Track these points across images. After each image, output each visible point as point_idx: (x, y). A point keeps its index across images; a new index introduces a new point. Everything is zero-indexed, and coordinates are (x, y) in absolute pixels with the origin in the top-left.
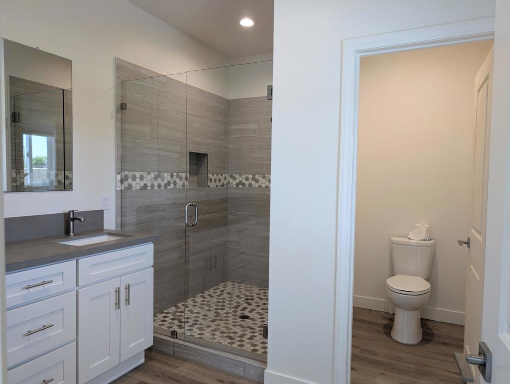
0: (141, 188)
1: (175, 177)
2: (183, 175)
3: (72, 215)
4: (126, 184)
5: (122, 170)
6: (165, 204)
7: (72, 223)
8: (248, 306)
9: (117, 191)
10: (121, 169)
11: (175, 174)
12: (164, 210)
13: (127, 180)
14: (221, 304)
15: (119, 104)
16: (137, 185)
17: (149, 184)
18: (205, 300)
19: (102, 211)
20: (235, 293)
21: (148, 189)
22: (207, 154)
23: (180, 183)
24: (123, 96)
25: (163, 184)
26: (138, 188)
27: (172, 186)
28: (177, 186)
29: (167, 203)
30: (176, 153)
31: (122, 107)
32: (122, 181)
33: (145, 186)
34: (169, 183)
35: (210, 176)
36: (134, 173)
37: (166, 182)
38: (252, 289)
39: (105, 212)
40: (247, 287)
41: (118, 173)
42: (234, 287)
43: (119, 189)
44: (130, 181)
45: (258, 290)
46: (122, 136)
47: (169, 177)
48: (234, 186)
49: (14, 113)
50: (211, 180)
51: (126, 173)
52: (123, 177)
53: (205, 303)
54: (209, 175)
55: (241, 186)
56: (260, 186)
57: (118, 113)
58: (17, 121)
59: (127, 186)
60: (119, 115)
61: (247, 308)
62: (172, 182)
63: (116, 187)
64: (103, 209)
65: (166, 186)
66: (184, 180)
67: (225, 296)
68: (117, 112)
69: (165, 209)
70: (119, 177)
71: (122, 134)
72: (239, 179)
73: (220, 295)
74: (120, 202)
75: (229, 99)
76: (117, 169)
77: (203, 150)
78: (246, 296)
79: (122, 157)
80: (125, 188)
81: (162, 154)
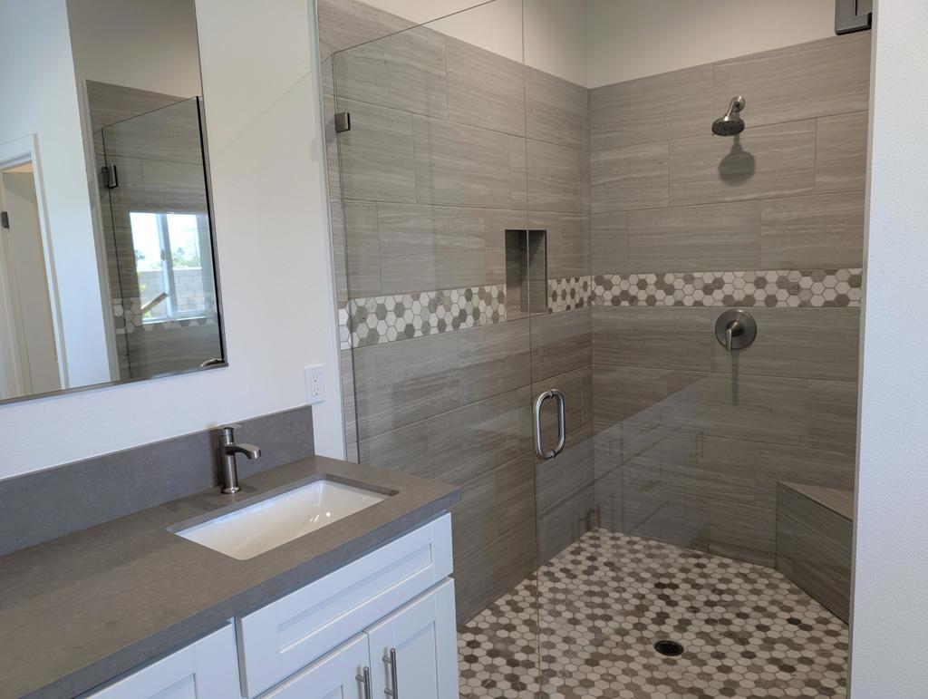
0: (400, 337)
1: (475, 298)
2: (493, 291)
3: (228, 438)
4: (362, 331)
5: (351, 296)
6: (458, 369)
7: (229, 459)
8: (668, 609)
9: (341, 352)
10: (349, 293)
11: (475, 290)
12: (455, 383)
13: (363, 320)
14: (597, 600)
15: (331, 116)
16: (389, 329)
17: (418, 325)
18: (559, 585)
19: (307, 411)
20: (625, 565)
21: (416, 335)
22: (545, 232)
23: (486, 311)
24: (338, 94)
25: (449, 321)
26: (393, 336)
27: (470, 320)
28: (482, 320)
29: (461, 366)
30: (475, 236)
31: (341, 125)
32: (352, 326)
33: (410, 329)
34: (463, 315)
35: (553, 284)
36: (380, 300)
37: (456, 314)
38: (664, 551)
39: (314, 410)
40: (650, 547)
41: (341, 305)
42: (618, 547)
43: (346, 346)
44: (372, 321)
45: (681, 555)
46: (343, 206)
47: (463, 299)
48: (606, 304)
49: (106, 168)
50: (555, 295)
51: (361, 302)
52: (354, 313)
53: (560, 596)
54: (549, 282)
55: (625, 303)
56: (679, 303)
57: (331, 141)
58: (113, 187)
59: (365, 335)
60: (333, 148)
61: (667, 616)
62: (469, 311)
63: (339, 342)
64: (309, 403)
65: (456, 324)
66: (495, 302)
67: (603, 573)
68: (328, 141)
69: (458, 381)
70: (344, 316)
71: (344, 199)
72: (619, 285)
73: (589, 572)
74: (352, 380)
75: (590, 87)
76: (338, 294)
77: (536, 222)
78: (656, 575)
79: (347, 261)
80: (361, 340)
81: (443, 242)
